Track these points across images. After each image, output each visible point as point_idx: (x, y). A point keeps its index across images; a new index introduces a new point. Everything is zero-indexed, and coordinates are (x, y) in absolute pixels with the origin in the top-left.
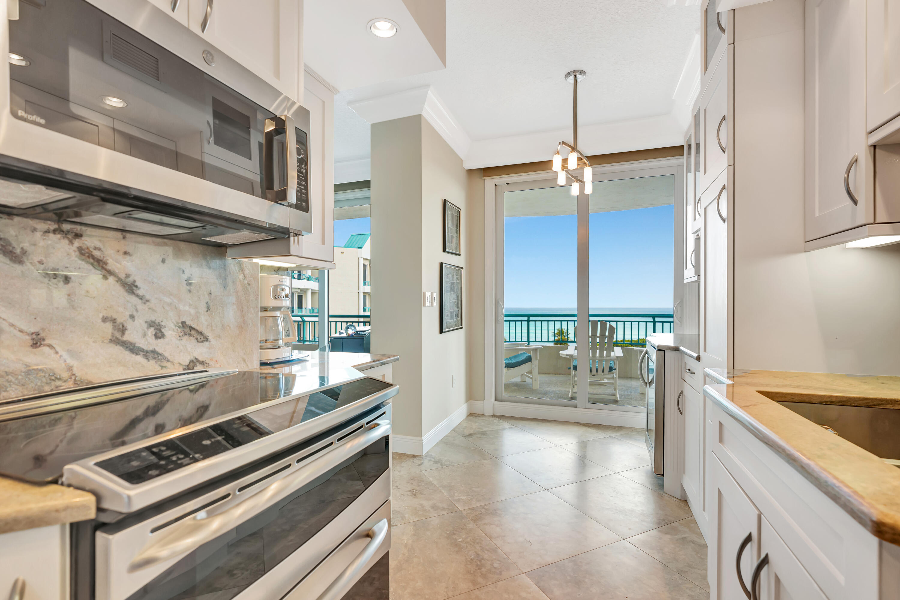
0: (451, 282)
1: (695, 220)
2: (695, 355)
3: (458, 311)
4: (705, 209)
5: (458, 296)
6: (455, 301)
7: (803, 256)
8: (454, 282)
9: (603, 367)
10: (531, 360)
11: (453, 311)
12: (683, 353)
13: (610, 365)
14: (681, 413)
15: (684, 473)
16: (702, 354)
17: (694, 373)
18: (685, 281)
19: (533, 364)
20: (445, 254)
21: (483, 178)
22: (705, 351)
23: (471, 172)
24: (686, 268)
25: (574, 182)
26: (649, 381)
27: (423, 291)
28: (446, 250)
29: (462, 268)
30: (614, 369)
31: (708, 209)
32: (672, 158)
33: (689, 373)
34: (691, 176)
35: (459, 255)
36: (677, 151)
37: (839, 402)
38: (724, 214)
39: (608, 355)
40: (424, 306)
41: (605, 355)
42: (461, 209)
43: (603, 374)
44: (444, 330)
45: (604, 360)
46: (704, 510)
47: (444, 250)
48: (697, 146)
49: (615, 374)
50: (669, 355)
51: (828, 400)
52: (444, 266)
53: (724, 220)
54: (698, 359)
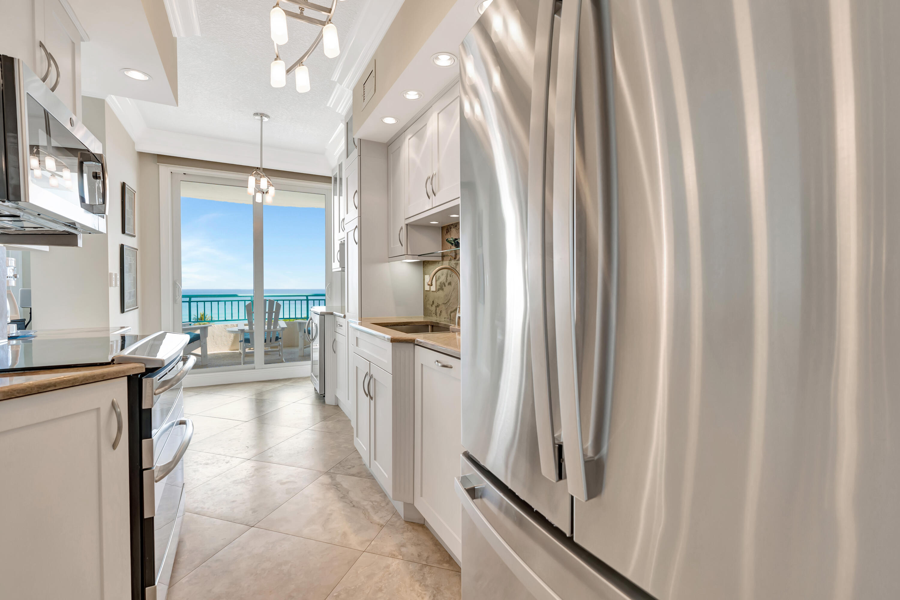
0: (129, 263)
1: (339, 232)
2: (343, 315)
3: (134, 291)
4: (347, 233)
5: (134, 277)
6: (132, 281)
7: (387, 264)
8: (131, 264)
9: (271, 338)
10: (200, 338)
11: (131, 292)
12: (335, 315)
13: (276, 336)
14: (335, 352)
15: (337, 388)
16: (346, 314)
17: (342, 326)
18: (333, 270)
19: (202, 342)
20: (123, 235)
21: (157, 163)
22: (348, 312)
23: (142, 155)
24: (334, 262)
25: (258, 192)
26: (313, 338)
27: (109, 272)
28: (126, 232)
29: (137, 250)
30: (280, 338)
31: (349, 233)
32: (324, 183)
33: (339, 326)
34: (336, 198)
35: (134, 236)
36: (327, 179)
37: (396, 325)
38: (357, 241)
39: (275, 327)
40: (110, 286)
41: (272, 328)
42: (135, 192)
43: (270, 343)
44: (125, 310)
45: (272, 331)
46: (348, 399)
47: (123, 232)
48: (341, 179)
49: (280, 342)
50: (327, 317)
51: (393, 324)
52: (124, 247)
53: (357, 243)
54: (345, 317)
